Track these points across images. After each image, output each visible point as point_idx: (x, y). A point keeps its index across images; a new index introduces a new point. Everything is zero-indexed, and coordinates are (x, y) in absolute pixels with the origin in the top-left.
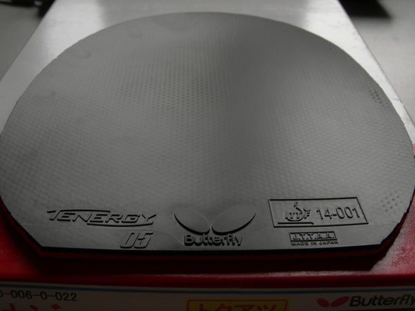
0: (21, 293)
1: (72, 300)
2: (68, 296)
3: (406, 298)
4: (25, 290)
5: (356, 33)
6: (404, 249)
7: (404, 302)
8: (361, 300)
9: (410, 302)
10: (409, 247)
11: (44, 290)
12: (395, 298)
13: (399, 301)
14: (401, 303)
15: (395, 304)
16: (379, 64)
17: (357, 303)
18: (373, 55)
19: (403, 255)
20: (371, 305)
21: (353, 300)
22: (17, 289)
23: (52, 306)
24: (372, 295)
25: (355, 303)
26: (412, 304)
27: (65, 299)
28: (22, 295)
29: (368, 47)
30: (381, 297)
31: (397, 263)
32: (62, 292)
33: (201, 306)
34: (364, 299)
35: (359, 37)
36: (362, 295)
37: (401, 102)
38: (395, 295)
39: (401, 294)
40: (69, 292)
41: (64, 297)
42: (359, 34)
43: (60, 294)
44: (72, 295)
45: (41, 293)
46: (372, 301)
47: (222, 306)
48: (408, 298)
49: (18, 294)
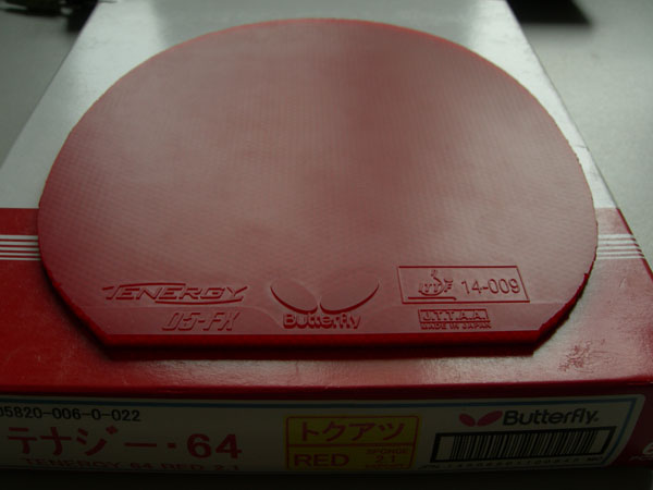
0: (66, 412)
1: (134, 419)
2: (128, 414)
3: (579, 413)
4: (71, 407)
5: (530, 50)
6: (577, 349)
7: (577, 419)
8: (519, 417)
9: (585, 419)
10: (584, 346)
11: (97, 407)
12: (565, 414)
13: (570, 417)
14: (573, 420)
15: (565, 421)
16: (559, 96)
17: (512, 420)
18: (552, 83)
19: (576, 356)
20: (532, 424)
21: (507, 417)
22: (61, 407)
23: (107, 429)
24: (532, 409)
25: (511, 421)
26: (588, 422)
27: (125, 419)
28: (67, 415)
29: (545, 72)
30: (546, 413)
31: (567, 367)
32: (121, 408)
33: (305, 425)
34: (522, 415)
35: (534, 57)
36: (520, 409)
37: (588, 150)
38: (564, 409)
39: (572, 408)
40: (131, 409)
41: (123, 416)
42: (534, 52)
43: (119, 412)
44: (133, 412)
45: (93, 411)
46: (533, 418)
47: (332, 425)
48: (583, 414)
49: (62, 413)
